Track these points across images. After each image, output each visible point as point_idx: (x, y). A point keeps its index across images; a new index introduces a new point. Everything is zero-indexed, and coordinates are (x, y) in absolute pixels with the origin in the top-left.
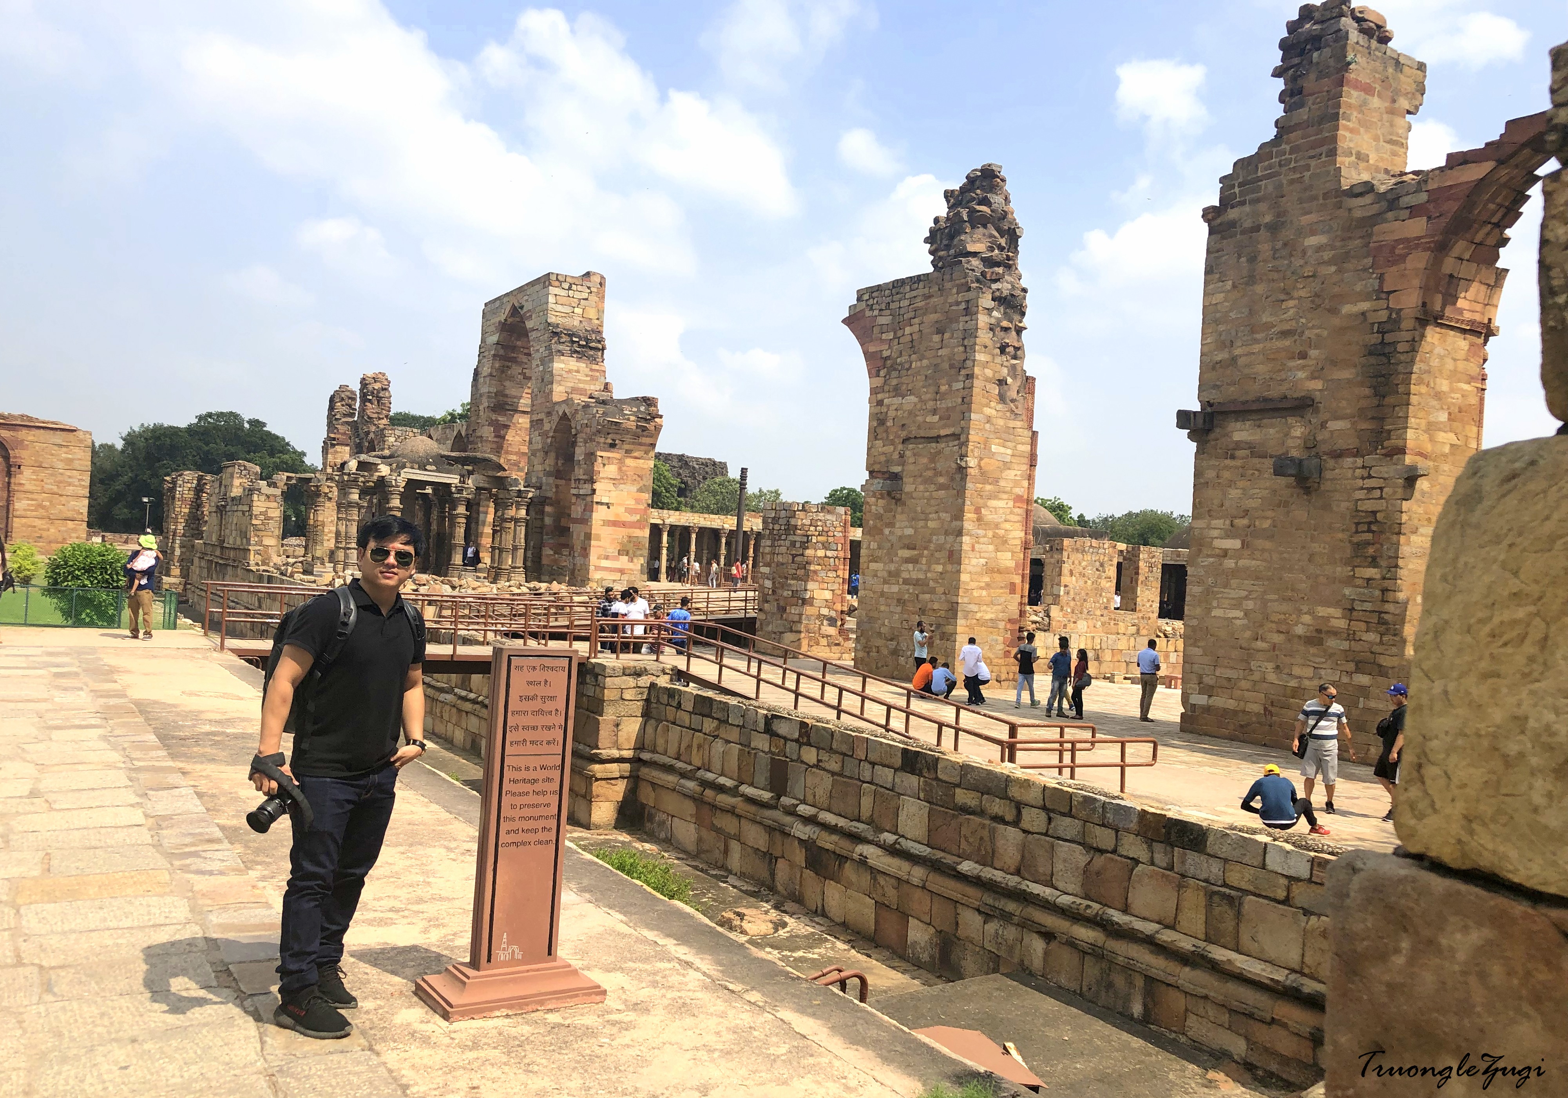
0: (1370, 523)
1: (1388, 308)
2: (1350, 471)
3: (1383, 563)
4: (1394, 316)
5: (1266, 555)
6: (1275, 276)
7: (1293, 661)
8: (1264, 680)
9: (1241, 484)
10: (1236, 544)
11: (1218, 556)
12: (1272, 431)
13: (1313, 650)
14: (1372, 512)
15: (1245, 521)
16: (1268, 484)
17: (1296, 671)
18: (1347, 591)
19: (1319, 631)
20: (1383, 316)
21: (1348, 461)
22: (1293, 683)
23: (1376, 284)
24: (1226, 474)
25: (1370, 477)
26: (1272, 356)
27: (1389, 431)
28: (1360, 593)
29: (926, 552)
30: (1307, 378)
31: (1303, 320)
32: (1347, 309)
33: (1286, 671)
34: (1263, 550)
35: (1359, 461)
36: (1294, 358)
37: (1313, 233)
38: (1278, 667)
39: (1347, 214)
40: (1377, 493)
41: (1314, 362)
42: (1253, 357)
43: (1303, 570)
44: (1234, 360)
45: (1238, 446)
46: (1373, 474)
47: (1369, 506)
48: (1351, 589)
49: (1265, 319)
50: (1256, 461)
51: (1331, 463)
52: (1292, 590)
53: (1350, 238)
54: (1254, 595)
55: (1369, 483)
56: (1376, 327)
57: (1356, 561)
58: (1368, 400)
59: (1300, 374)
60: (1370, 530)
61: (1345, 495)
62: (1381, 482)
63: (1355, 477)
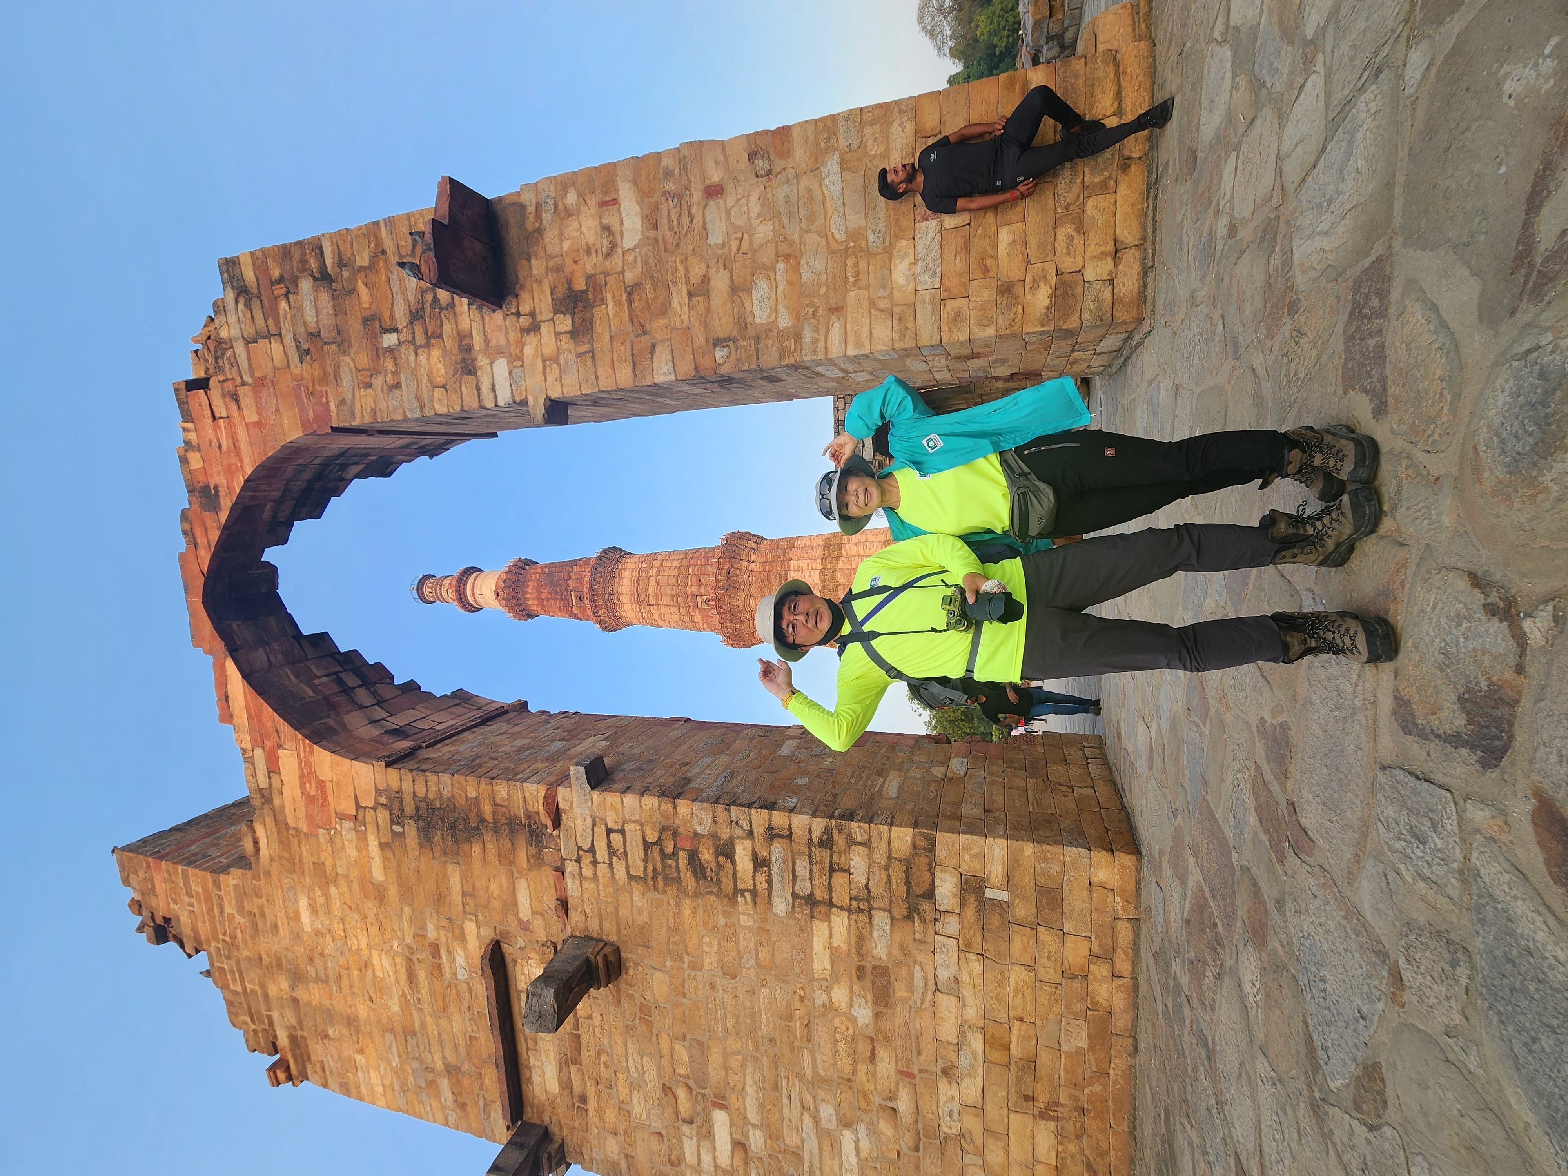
0: (663, 855)
1: (374, 809)
2: (586, 885)
3: (725, 833)
4: (383, 800)
5: (734, 1062)
6: (345, 983)
7: (928, 1037)
8: (979, 1109)
9: (623, 1093)
10: (720, 1118)
13: (900, 991)
14: (645, 850)
15: (682, 1093)
16: (619, 1040)
17: (949, 1031)
18: (780, 906)
19: (861, 973)
20: (383, 816)
21: (572, 886)
22: (976, 1042)
23: (348, 824)
24: (611, 1116)
25: (592, 850)
26: (441, 1004)
27: (528, 815)
28: (781, 881)
30: (465, 949)
31: (395, 944)
32: (378, 874)
33: (953, 1057)
34: (726, 1068)
35: (571, 868)
36: (439, 967)
37: (297, 917)
38: (945, 1072)
39: (275, 864)
40: (616, 838)
41: (442, 933)
42: (444, 1036)
43: (751, 992)
44: (451, 1070)
45: (566, 1085)
46: (586, 846)
47: (636, 854)
48: (775, 900)
49: (395, 1008)
50: (585, 1055)
51: (575, 916)
52: (790, 1018)
53: (301, 861)
54: (810, 1098)
55: (602, 854)
56: (397, 829)
57: (727, 885)
58: (489, 846)
59: (460, 960)
60: (675, 854)
61: (624, 898)
62: (600, 830)
63: (595, 877)
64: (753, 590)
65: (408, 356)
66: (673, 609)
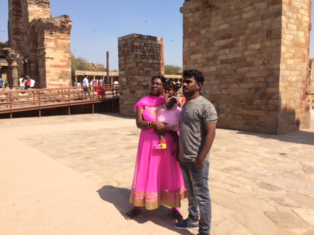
29: (241, 37)
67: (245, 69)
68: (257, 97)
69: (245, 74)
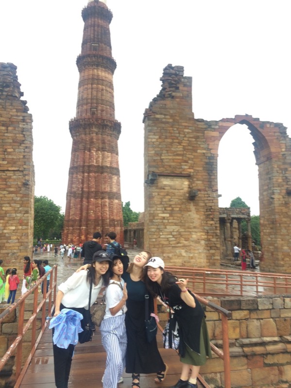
0: (210, 209)
1: (210, 153)
2: (204, 195)
3: (215, 219)
4: (212, 155)
10: (168, 215)
11: (161, 219)
12: (177, 182)
13: (197, 245)
14: (211, 206)
15: (170, 208)
19: (198, 239)
20: (209, 155)
21: (203, 192)
23: (207, 146)
25: (209, 197)
27: (213, 185)
28: (210, 228)
30: (188, 169)
32: (199, 151)
34: (178, 217)
35: (206, 192)
36: (183, 162)
37: (187, 128)
38: (186, 251)
39: (197, 126)
40: (211, 201)
41: (190, 164)
42: (169, 160)
45: (165, 185)
47: (210, 204)
48: (207, 227)
51: (198, 193)
53: (198, 133)
54: (176, 230)
55: (209, 199)
56: (208, 158)
57: (207, 219)
58: (207, 177)
59: (186, 167)
60: (210, 211)
61: (203, 202)
62: (212, 199)
63: (205, 197)
64: (100, 135)
65: (281, 175)
66: (90, 96)
67: (5, 241)
68: (13, 258)
69: (4, 243)
